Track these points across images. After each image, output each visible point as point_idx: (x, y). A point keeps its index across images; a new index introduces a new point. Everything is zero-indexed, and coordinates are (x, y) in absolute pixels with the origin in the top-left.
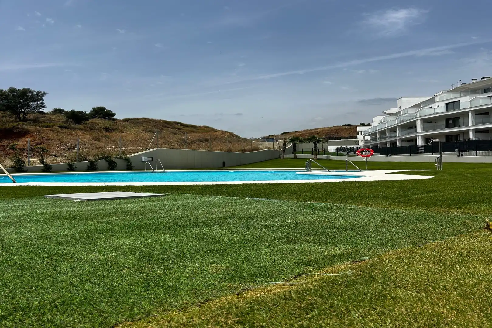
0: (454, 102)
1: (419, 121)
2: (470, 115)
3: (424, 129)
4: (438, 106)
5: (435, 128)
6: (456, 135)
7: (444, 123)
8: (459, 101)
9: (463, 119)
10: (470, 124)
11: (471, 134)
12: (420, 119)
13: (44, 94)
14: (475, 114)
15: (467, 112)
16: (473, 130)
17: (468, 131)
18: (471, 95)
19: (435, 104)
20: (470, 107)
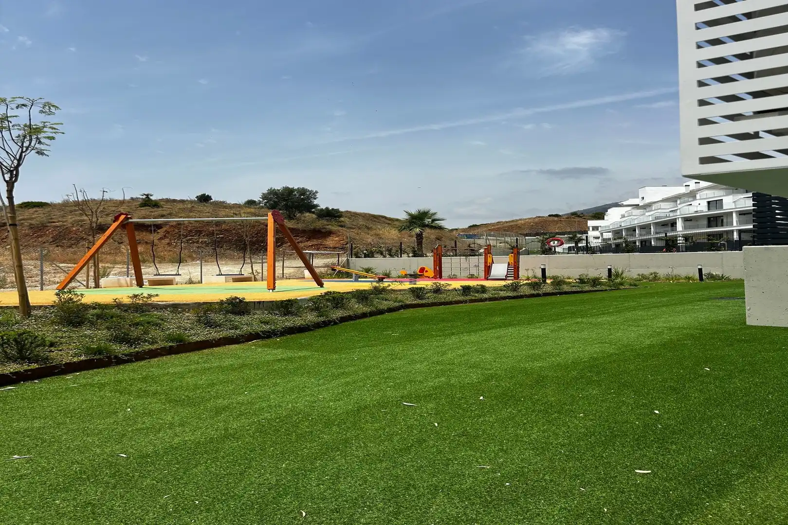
0: (716, 201)
1: (680, 219)
2: (734, 215)
3: (685, 228)
4: (699, 204)
5: (698, 227)
6: (720, 235)
7: (705, 222)
8: (722, 200)
9: (726, 219)
10: (735, 224)
11: (735, 234)
12: (681, 218)
13: (317, 192)
14: (739, 214)
15: (732, 212)
16: (737, 230)
17: (732, 231)
18: (734, 195)
19: (696, 201)
20: (734, 207)
